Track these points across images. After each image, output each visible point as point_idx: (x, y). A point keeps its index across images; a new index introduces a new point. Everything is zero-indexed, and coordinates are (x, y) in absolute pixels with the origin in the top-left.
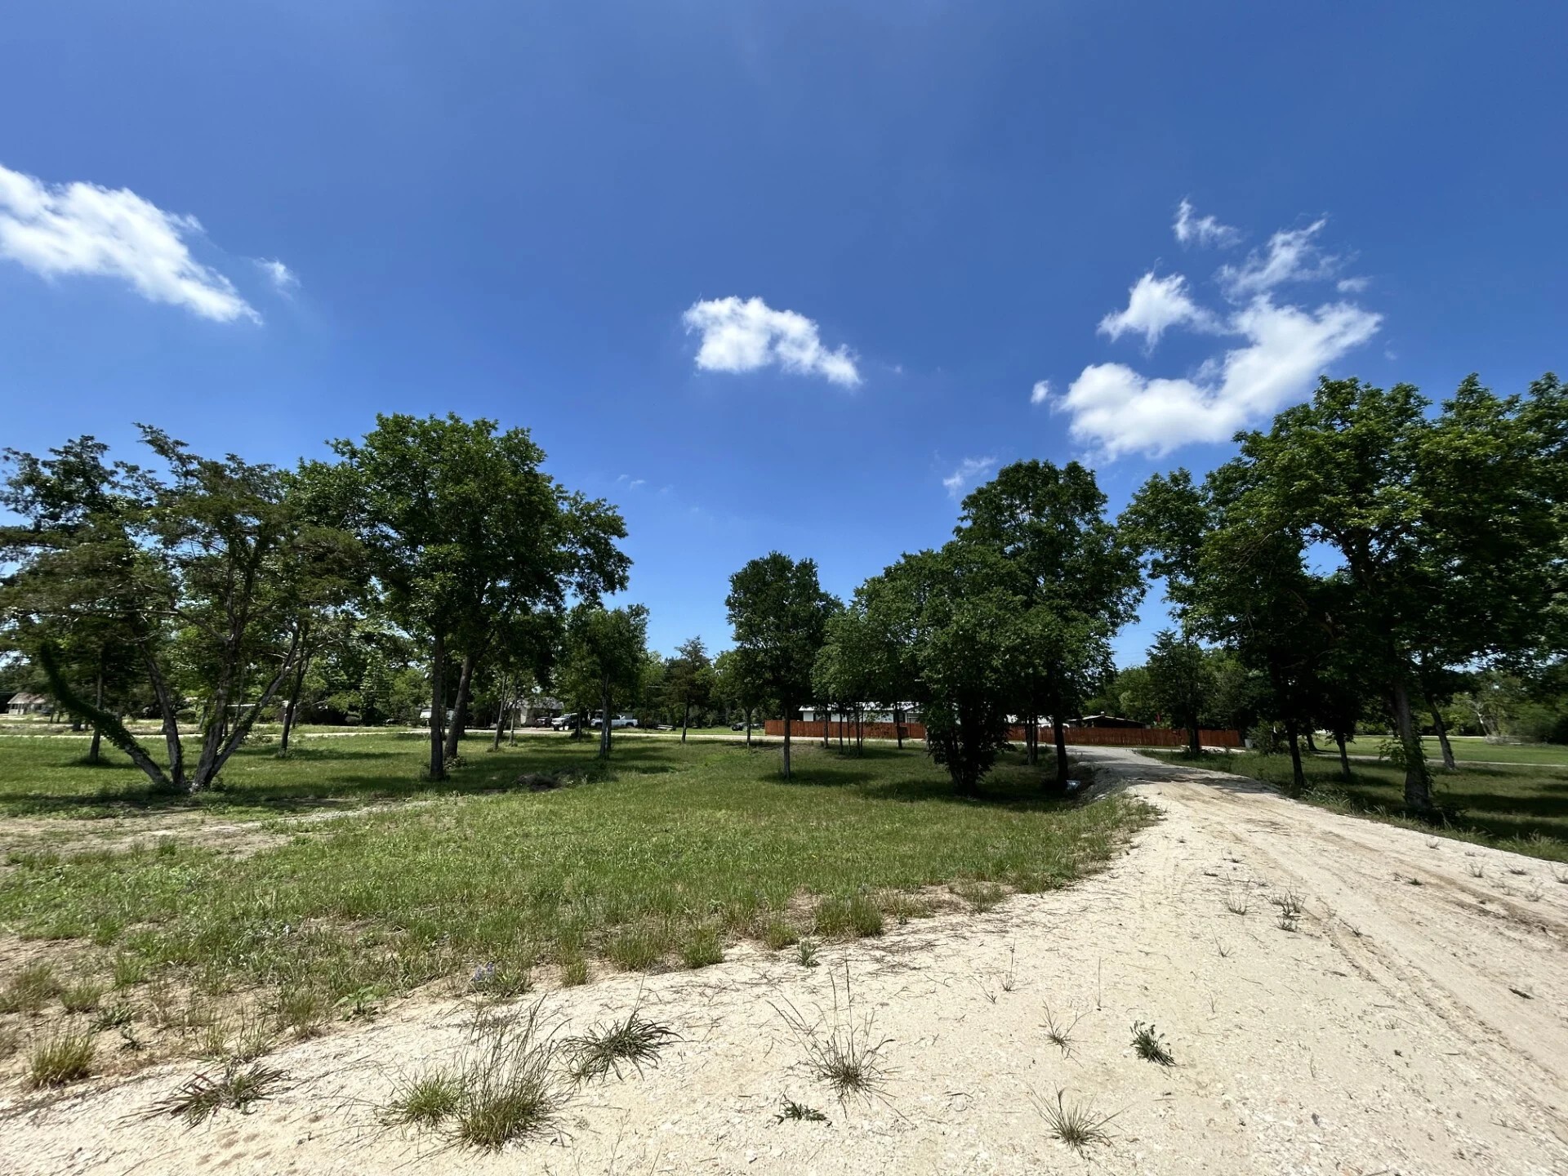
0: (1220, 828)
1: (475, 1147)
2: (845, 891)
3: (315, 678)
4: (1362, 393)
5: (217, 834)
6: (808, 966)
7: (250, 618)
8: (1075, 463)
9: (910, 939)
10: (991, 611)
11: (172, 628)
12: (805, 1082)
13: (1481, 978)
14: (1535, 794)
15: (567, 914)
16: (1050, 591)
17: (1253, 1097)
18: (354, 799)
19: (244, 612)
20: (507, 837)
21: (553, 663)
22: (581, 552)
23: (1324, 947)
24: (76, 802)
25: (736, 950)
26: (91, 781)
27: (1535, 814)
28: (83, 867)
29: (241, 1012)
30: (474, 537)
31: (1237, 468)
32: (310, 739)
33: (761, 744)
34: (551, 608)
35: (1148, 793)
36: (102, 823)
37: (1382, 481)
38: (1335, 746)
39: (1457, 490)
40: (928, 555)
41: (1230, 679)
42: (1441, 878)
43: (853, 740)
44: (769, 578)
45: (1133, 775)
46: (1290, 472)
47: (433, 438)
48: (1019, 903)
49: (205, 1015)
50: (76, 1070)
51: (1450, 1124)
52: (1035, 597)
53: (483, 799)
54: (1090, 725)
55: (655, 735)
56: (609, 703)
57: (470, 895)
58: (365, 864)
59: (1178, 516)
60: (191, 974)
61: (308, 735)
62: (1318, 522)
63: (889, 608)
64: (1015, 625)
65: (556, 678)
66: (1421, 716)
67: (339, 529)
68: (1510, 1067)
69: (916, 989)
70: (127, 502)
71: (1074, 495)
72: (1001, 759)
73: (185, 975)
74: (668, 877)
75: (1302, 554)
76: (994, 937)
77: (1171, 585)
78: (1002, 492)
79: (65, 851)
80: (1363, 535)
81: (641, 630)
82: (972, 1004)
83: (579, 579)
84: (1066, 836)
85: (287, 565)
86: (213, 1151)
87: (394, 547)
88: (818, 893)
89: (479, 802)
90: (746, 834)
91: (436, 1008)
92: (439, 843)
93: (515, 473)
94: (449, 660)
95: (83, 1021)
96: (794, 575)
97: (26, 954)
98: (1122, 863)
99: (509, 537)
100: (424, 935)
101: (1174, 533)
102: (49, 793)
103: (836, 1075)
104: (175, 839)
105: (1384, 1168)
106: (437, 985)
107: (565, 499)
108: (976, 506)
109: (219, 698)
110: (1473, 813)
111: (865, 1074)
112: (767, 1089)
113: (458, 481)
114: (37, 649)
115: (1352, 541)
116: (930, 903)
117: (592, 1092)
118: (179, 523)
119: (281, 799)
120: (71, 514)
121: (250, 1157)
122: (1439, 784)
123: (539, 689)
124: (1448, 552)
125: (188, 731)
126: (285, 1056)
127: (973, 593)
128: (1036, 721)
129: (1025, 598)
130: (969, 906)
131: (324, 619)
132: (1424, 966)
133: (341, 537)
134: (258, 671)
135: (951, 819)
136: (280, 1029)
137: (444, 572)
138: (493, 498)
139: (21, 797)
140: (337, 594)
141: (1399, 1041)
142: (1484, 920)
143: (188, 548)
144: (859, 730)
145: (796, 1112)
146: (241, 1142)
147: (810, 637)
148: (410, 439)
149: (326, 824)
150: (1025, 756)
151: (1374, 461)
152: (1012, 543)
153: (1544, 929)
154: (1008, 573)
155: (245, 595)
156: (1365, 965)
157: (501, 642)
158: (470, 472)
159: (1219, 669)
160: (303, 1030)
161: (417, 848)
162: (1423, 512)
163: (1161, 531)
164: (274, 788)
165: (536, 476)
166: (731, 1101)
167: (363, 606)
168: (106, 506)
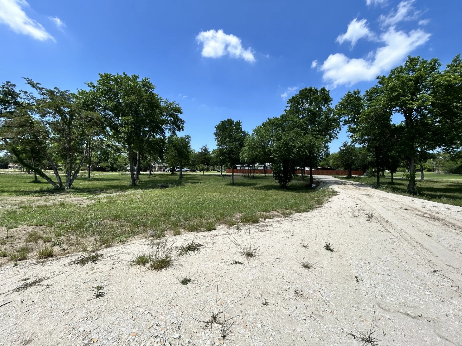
0: (354, 196)
1: (155, 270)
2: (249, 212)
3: (95, 158)
4: (421, 61)
5: (75, 200)
6: (239, 230)
7: (72, 140)
8: (324, 88)
9: (266, 224)
10: (294, 136)
11: (50, 144)
12: (238, 256)
13: (420, 232)
14: (445, 187)
15: (173, 219)
16: (312, 129)
17: (353, 258)
18: (111, 191)
19: (70, 138)
20: (155, 200)
21: (164, 153)
22: (169, 119)
23: (378, 225)
24: (34, 192)
25: (219, 227)
26: (37, 187)
27: (443, 192)
28: (40, 208)
29: (90, 242)
30: (136, 114)
31: (376, 88)
32: (96, 175)
33: (225, 175)
34: (162, 136)
35: (335, 188)
36: (43, 198)
37: (421, 92)
38: (390, 175)
39: (444, 95)
40: (276, 118)
41: (363, 156)
42: (413, 208)
43: (252, 174)
44: (227, 126)
45: (331, 183)
46: (393, 89)
47: (119, 81)
48: (297, 215)
49: (81, 242)
50: (50, 255)
51: (404, 264)
52: (307, 131)
53: (148, 191)
54: (320, 170)
55: (195, 173)
56: (181, 164)
57: (146, 214)
58: (117, 207)
59: (354, 105)
60: (75, 233)
61: (96, 174)
62: (398, 106)
63: (263, 135)
64: (301, 140)
65: (165, 157)
66: (417, 166)
67: (94, 112)
68: (422, 252)
69: (268, 235)
70: (27, 103)
71: (322, 98)
72: (293, 179)
73: (74, 234)
74: (200, 209)
75: (391, 117)
76: (289, 223)
77: (349, 127)
78: (300, 98)
79: (34, 205)
80: (412, 110)
81: (189, 143)
82: (282, 239)
83: (169, 127)
84: (311, 199)
85: (80, 123)
86: (89, 271)
87: (112, 118)
88: (241, 213)
89: (146, 192)
90: (222, 199)
91: (141, 241)
92: (137, 202)
93: (146, 93)
94: (133, 152)
95: (49, 244)
96: (235, 126)
97: (30, 229)
98: (326, 206)
99: (147, 114)
100: (135, 224)
101: (352, 110)
102: (26, 190)
103: (246, 254)
104: (64, 201)
105: (385, 273)
106: (140, 236)
107: (163, 102)
108: (291, 103)
109: (68, 163)
110: (426, 192)
111: (254, 254)
112: (229, 258)
113: (129, 96)
114: (11, 149)
115: (408, 112)
116: (272, 215)
117: (183, 259)
118: (44, 110)
119: (91, 191)
120: (10, 108)
121: (98, 272)
122: (418, 184)
123: (160, 161)
124: (436, 116)
125: (61, 174)
126: (103, 251)
127: (289, 130)
128: (305, 168)
129: (305, 132)
130: (283, 216)
131: (94, 140)
132: (404, 229)
133: (95, 114)
134: (78, 156)
135: (279, 195)
136: (101, 245)
137: (128, 125)
138: (140, 102)
139: (18, 191)
140: (97, 132)
141: (394, 246)
142: (423, 218)
143: (49, 118)
144: (253, 171)
145: (236, 263)
146: (95, 270)
147: (239, 144)
148: (111, 82)
149: (105, 198)
150: (301, 178)
151: (420, 85)
152: (302, 114)
153: (439, 220)
154: (300, 124)
155: (69, 133)
156: (388, 229)
157: (148, 147)
158: (132, 93)
159: (360, 153)
160: (107, 245)
161: (131, 203)
162: (432, 102)
163: (348, 110)
164: (89, 188)
165: (153, 94)
166: (219, 260)
167: (105, 136)
168: (21, 105)
